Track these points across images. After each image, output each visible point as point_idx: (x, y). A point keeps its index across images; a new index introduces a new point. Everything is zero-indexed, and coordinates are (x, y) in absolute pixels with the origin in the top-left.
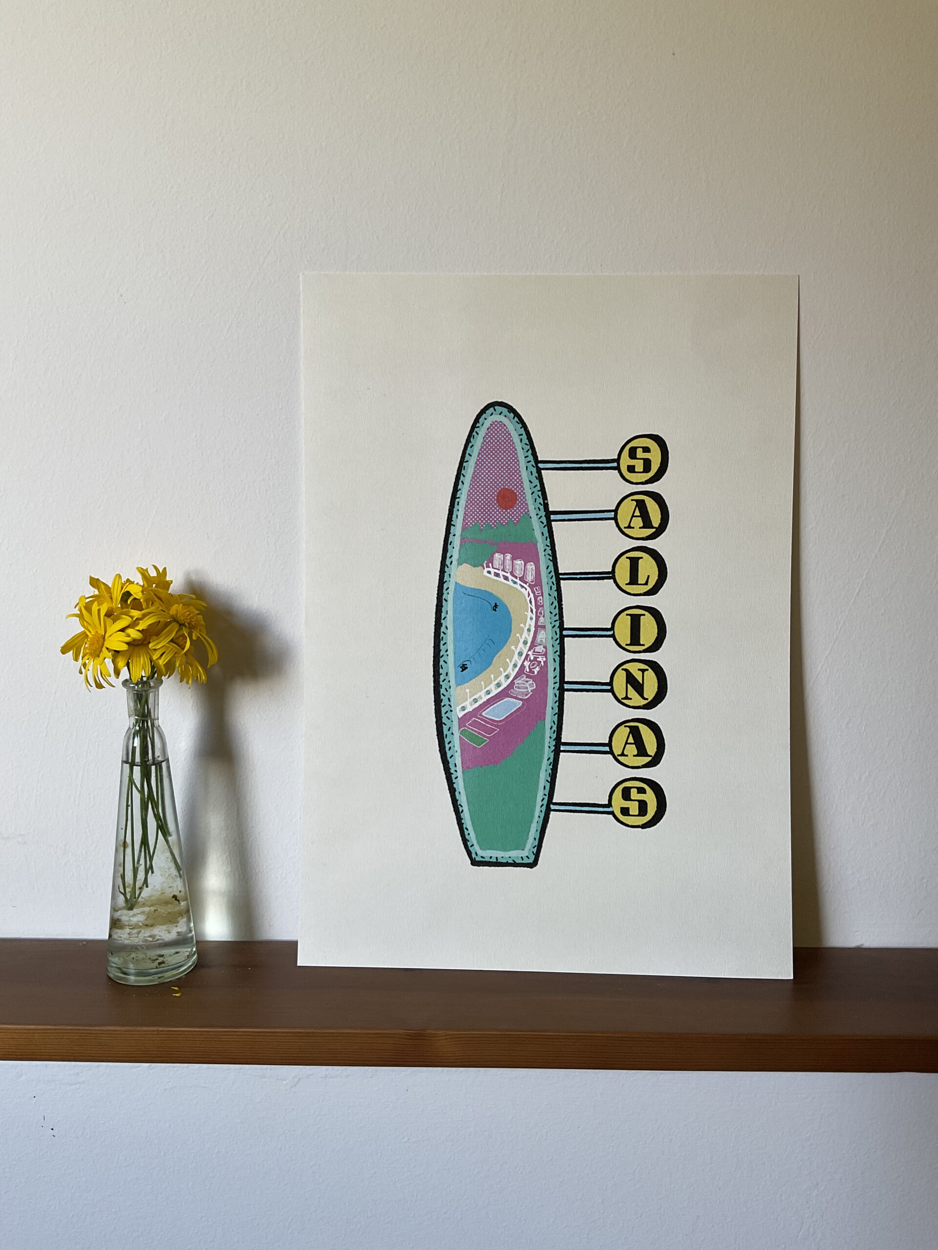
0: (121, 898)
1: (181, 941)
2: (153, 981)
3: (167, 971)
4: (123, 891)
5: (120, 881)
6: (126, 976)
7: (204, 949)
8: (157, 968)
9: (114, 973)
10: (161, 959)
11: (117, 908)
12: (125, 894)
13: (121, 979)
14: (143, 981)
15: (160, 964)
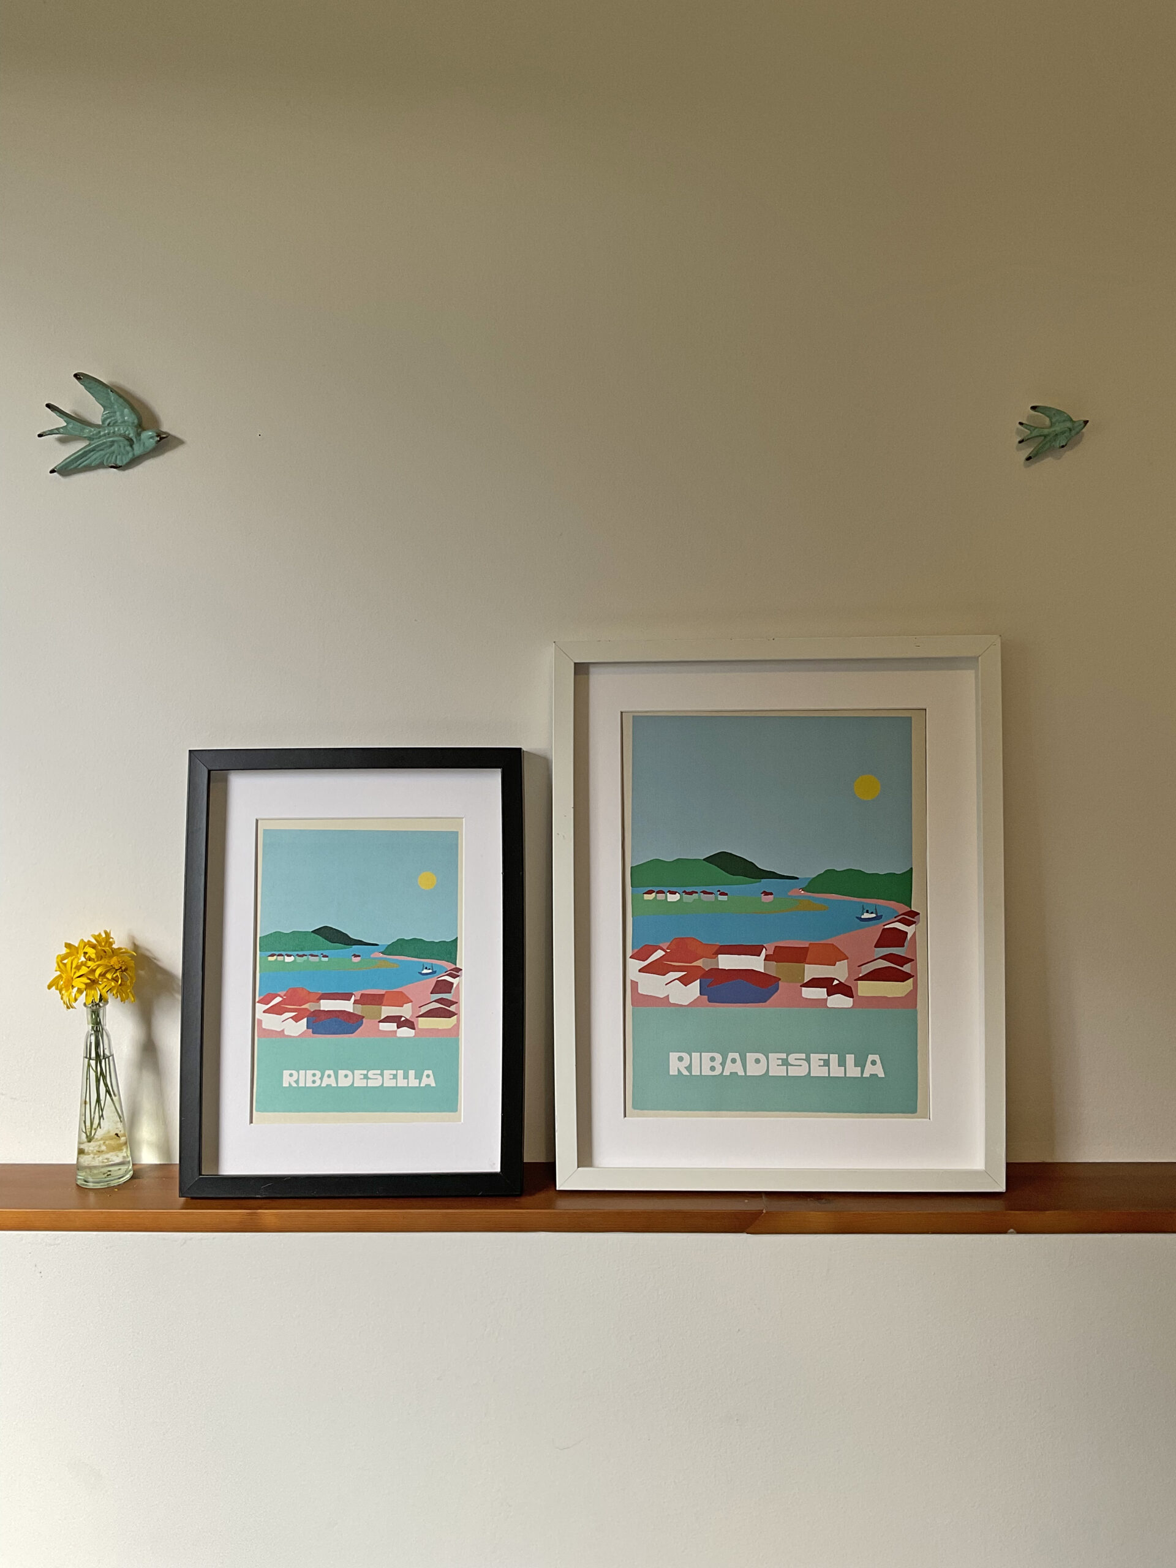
0: (84, 1135)
2: (105, 1185)
3: (112, 1180)
4: (84, 1130)
5: (83, 1124)
6: (86, 1183)
8: (105, 1178)
9: (79, 1182)
10: (109, 1173)
11: (81, 1141)
12: (86, 1133)
13: (83, 1185)
14: (99, 1186)
15: (108, 1175)
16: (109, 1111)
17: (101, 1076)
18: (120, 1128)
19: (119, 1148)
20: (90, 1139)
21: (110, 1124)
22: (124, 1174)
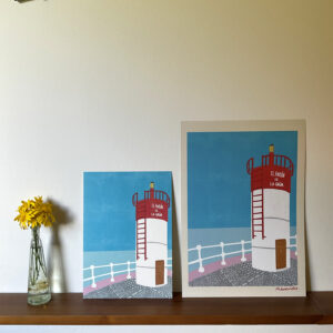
0: (31, 283)
1: (46, 293)
4: (31, 281)
7: (53, 295)
11: (29, 285)
16: (41, 273)
17: (37, 258)
18: (45, 279)
19: (45, 288)
20: (33, 284)
21: (41, 277)
22: (47, 298)
